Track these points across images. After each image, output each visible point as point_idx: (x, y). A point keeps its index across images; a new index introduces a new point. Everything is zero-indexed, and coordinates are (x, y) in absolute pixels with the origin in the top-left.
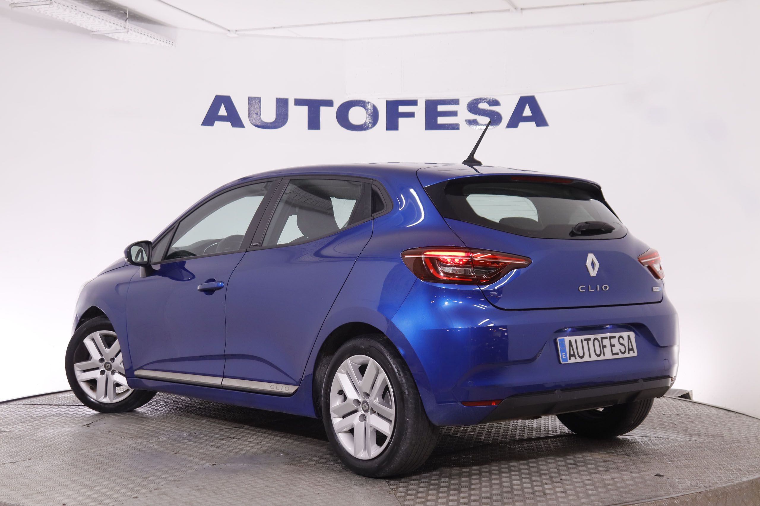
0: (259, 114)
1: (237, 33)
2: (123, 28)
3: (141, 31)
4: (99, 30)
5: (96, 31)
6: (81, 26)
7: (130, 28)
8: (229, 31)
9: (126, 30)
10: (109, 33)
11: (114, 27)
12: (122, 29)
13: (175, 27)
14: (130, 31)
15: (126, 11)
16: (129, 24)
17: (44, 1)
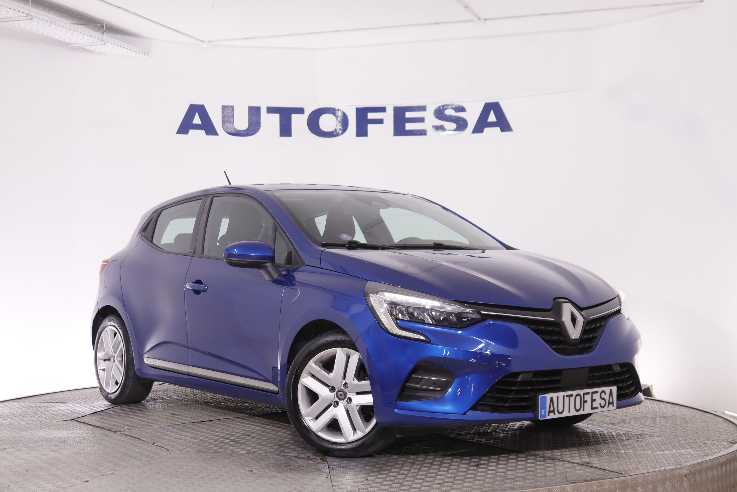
0: (232, 122)
1: (210, 43)
2: (101, 41)
3: (118, 43)
4: (77, 42)
5: (74, 44)
6: (59, 39)
7: (106, 41)
8: (202, 41)
9: (103, 43)
11: (91, 40)
12: (99, 42)
13: (150, 39)
14: (107, 44)
15: (103, 24)
16: (107, 37)
17: (25, 16)
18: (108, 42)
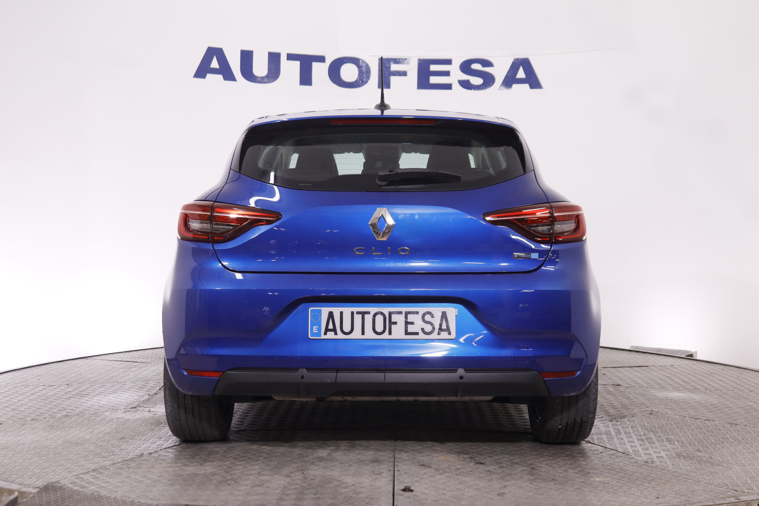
0: (250, 67)
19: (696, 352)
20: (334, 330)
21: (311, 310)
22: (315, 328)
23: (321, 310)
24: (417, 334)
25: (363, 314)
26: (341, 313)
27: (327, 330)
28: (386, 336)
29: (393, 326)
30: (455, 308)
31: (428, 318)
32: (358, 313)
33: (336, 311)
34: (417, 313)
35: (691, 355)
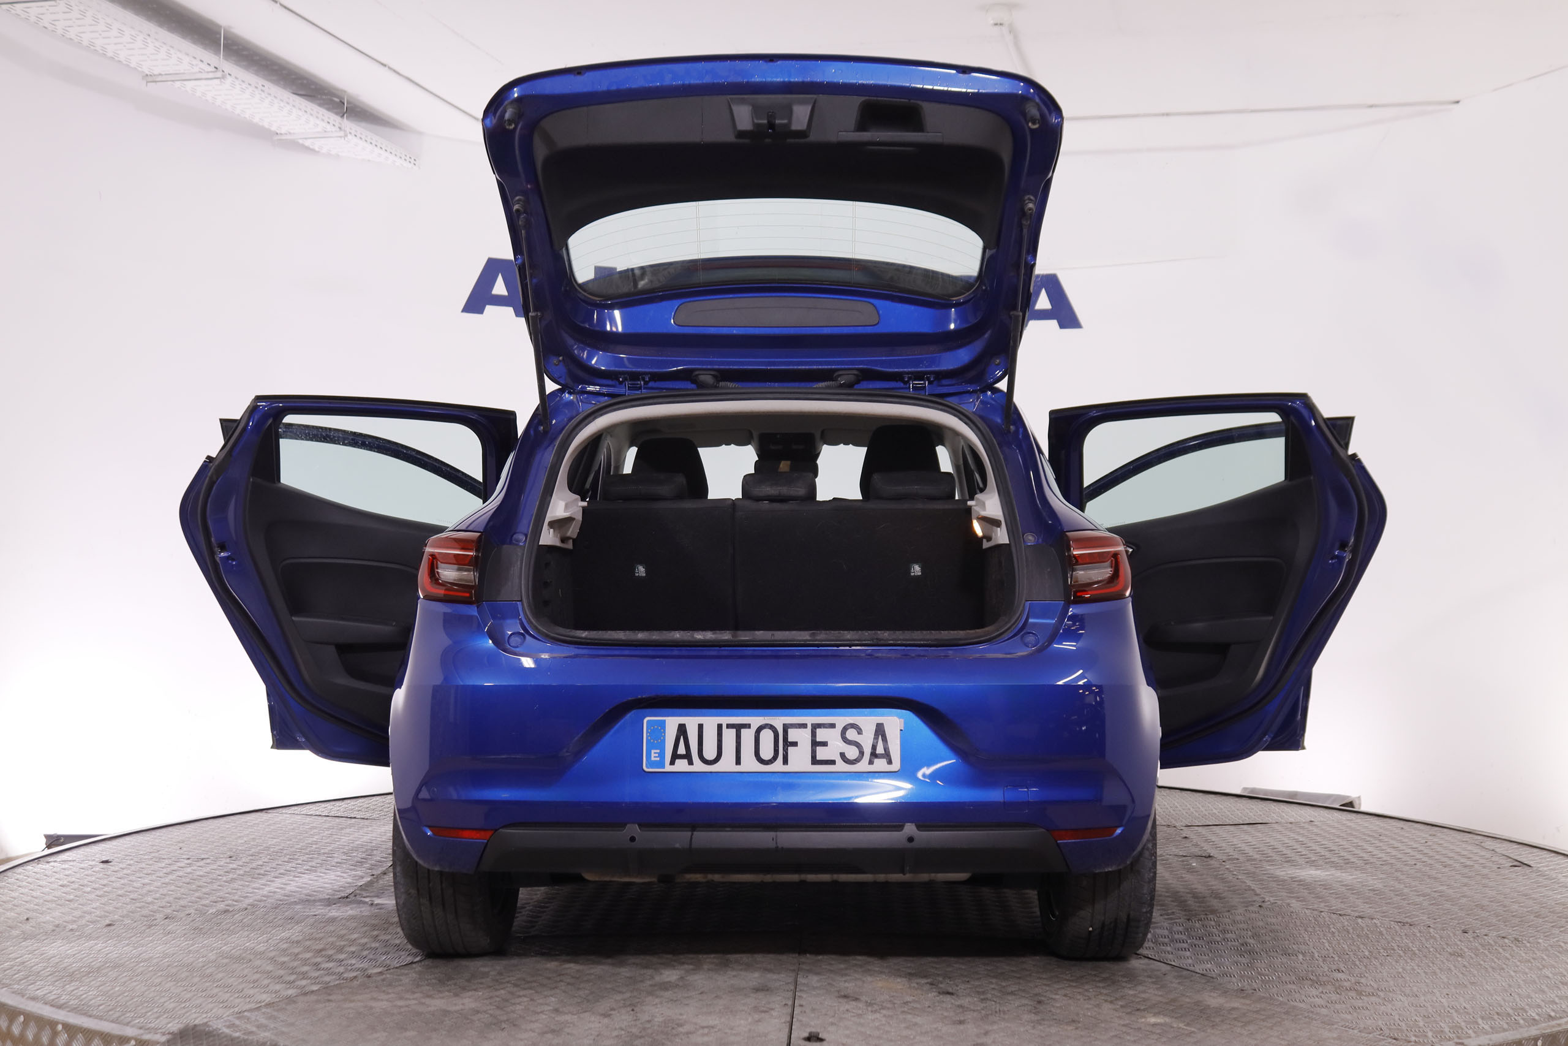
2: (339, 129)
4: (292, 132)
5: (286, 134)
6: (261, 124)
7: (348, 130)
9: (342, 133)
10: (306, 139)
12: (336, 131)
13: (420, 133)
14: (350, 137)
15: (344, 99)
16: (347, 124)
17: (211, 72)
18: (350, 133)
19: (1359, 798)
20: (688, 756)
21: (648, 721)
22: (655, 753)
23: (665, 721)
24: (833, 762)
25: (738, 728)
26: (701, 727)
27: (675, 756)
28: (778, 766)
29: (791, 749)
30: (900, 718)
31: (851, 734)
32: (729, 726)
33: (691, 723)
34: (833, 726)
35: (1351, 804)
